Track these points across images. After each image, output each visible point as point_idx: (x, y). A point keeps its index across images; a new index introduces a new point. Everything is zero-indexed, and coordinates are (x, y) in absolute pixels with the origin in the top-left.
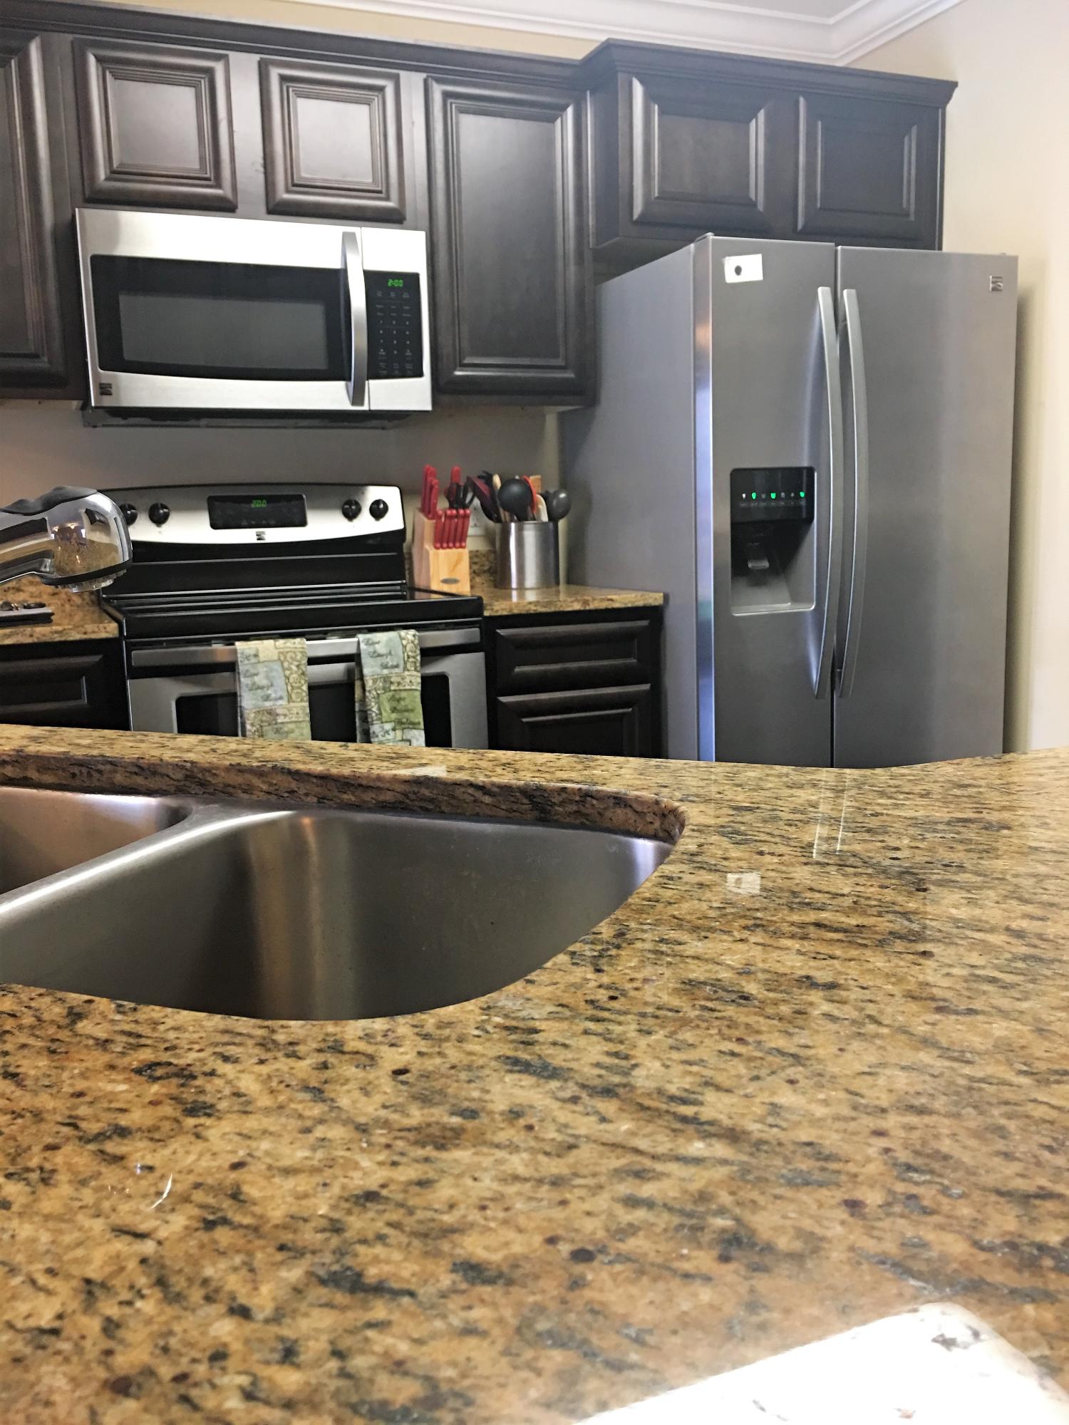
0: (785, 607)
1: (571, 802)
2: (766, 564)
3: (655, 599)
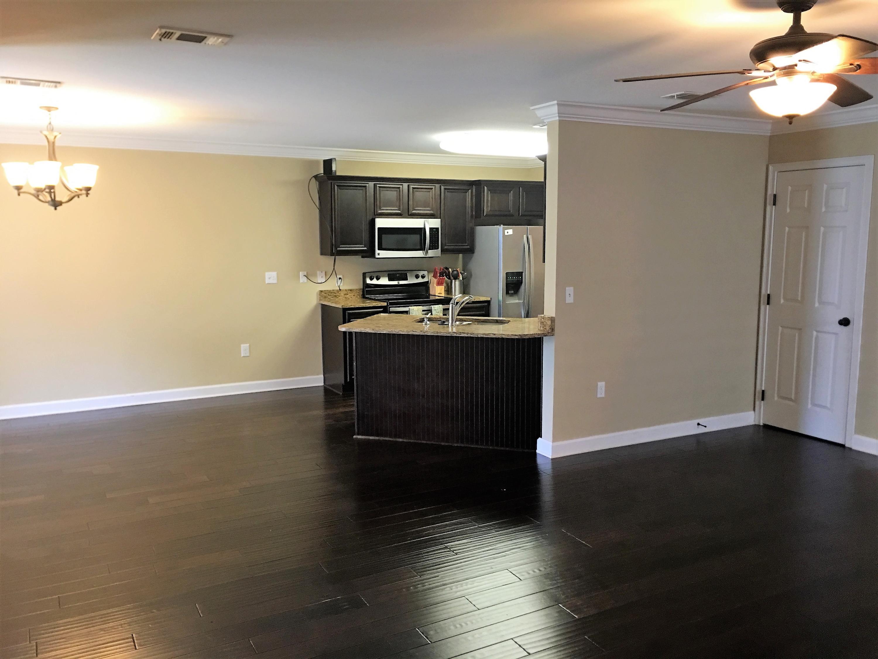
0: (517, 301)
2: (513, 292)
3: (489, 299)
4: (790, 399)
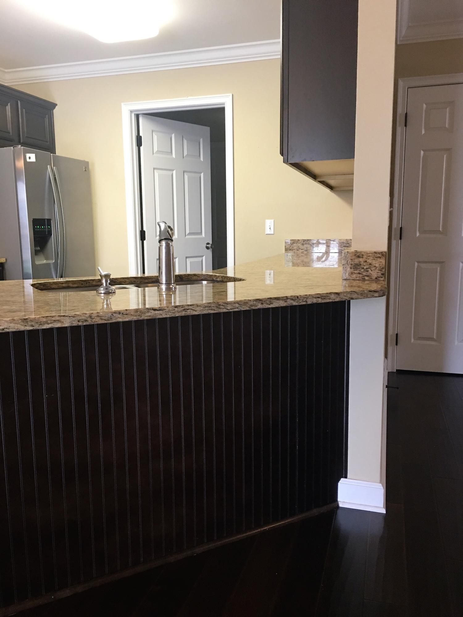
1: (186, 276)
2: (42, 248)
4: (431, 339)
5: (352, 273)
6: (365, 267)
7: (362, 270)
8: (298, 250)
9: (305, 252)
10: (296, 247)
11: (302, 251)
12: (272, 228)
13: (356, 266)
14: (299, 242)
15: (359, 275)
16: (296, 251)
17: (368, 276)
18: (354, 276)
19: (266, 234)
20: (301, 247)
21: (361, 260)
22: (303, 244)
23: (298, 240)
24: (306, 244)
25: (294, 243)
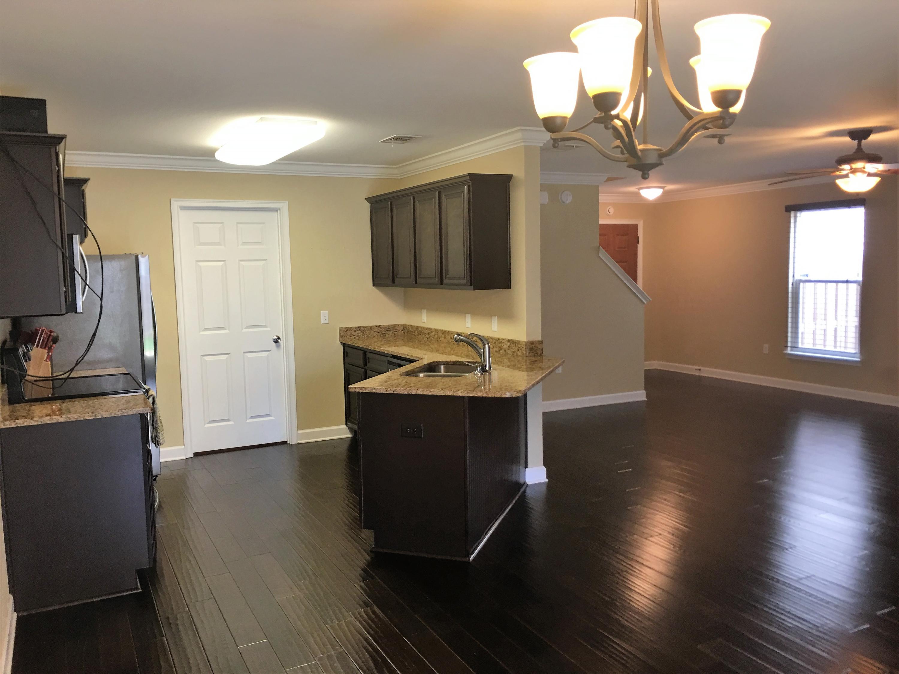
5: (529, 353)
6: (535, 349)
7: (534, 351)
8: (351, 336)
9: (357, 338)
10: (349, 334)
11: (354, 336)
12: (327, 318)
13: (531, 349)
14: (352, 329)
15: (532, 354)
16: (349, 337)
17: (536, 354)
18: (530, 354)
19: (322, 323)
20: (354, 333)
21: (533, 345)
22: (355, 331)
23: (351, 327)
24: (357, 330)
25: (347, 330)
